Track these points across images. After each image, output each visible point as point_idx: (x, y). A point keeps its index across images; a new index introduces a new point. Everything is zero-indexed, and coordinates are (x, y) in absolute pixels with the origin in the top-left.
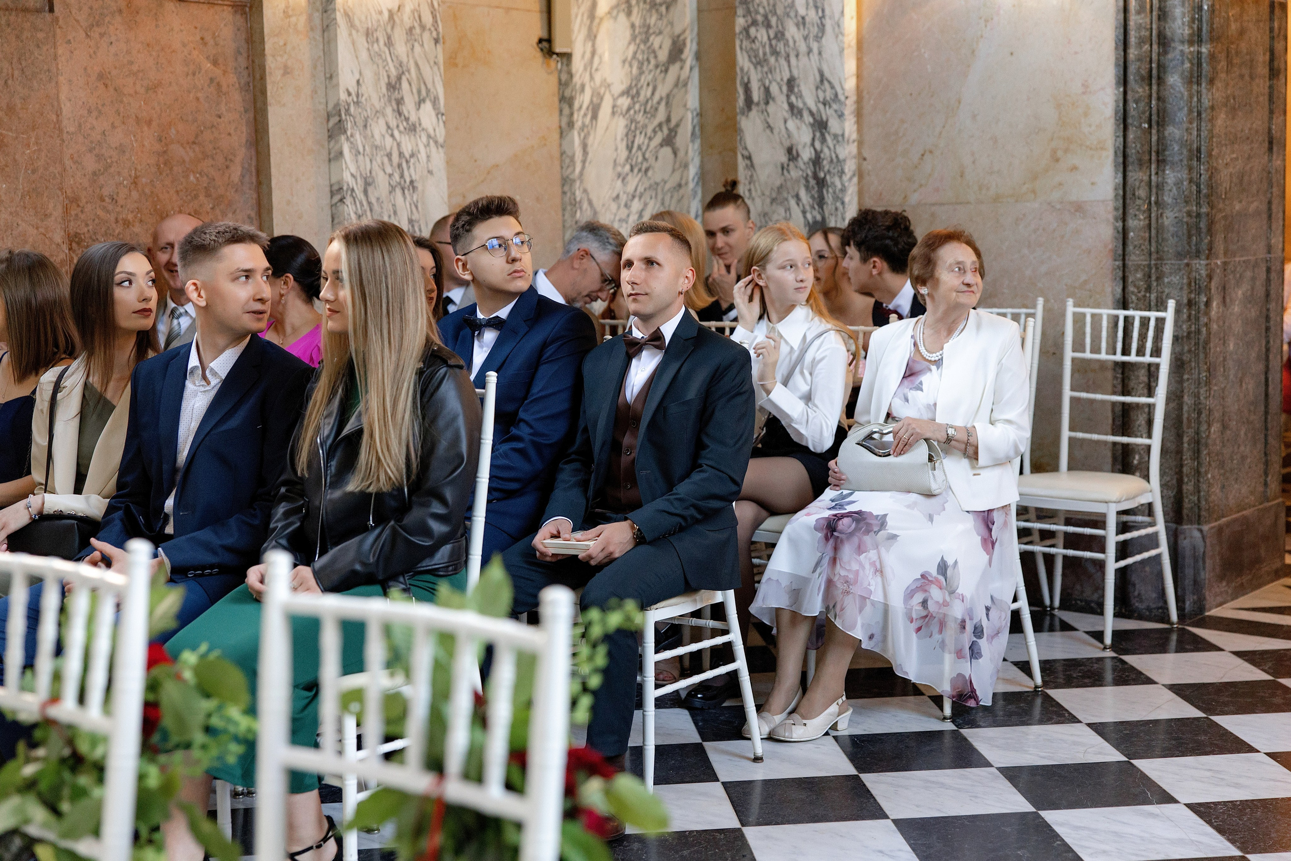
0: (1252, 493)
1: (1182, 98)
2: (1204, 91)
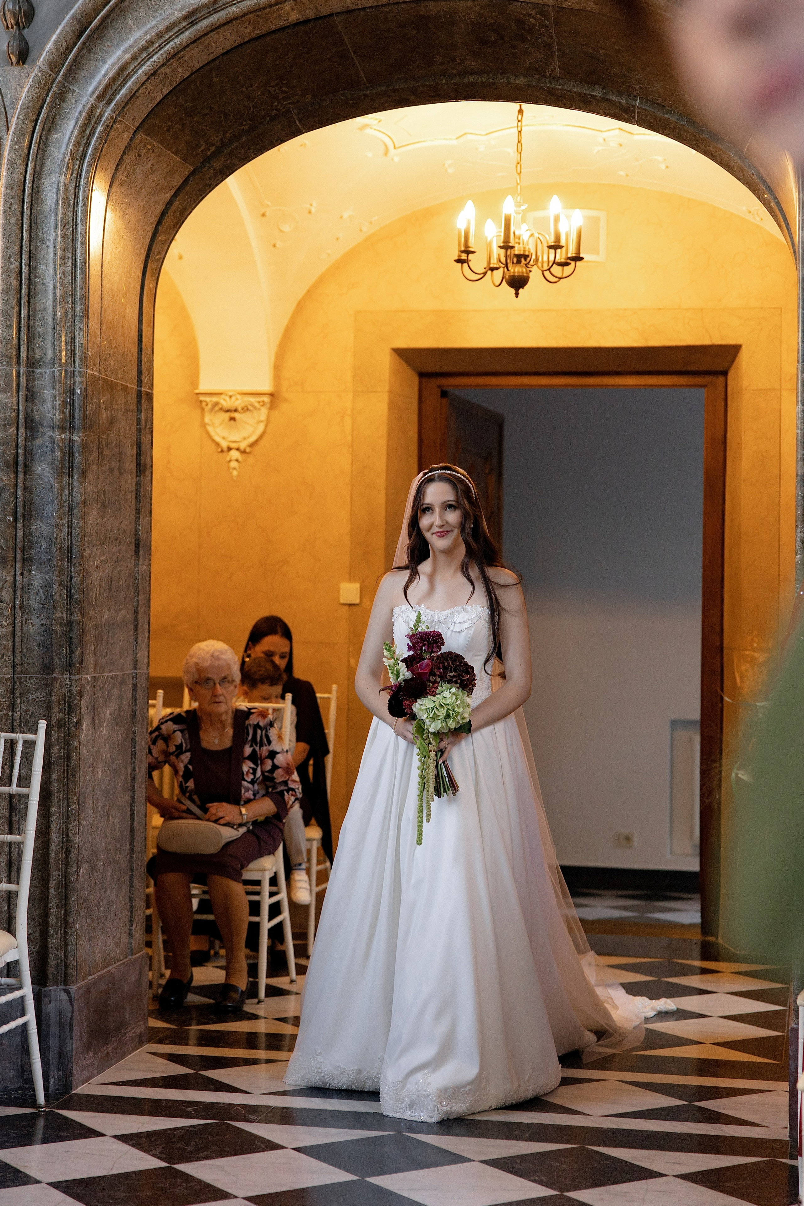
0: (117, 945)
1: (51, 490)
2: (76, 484)
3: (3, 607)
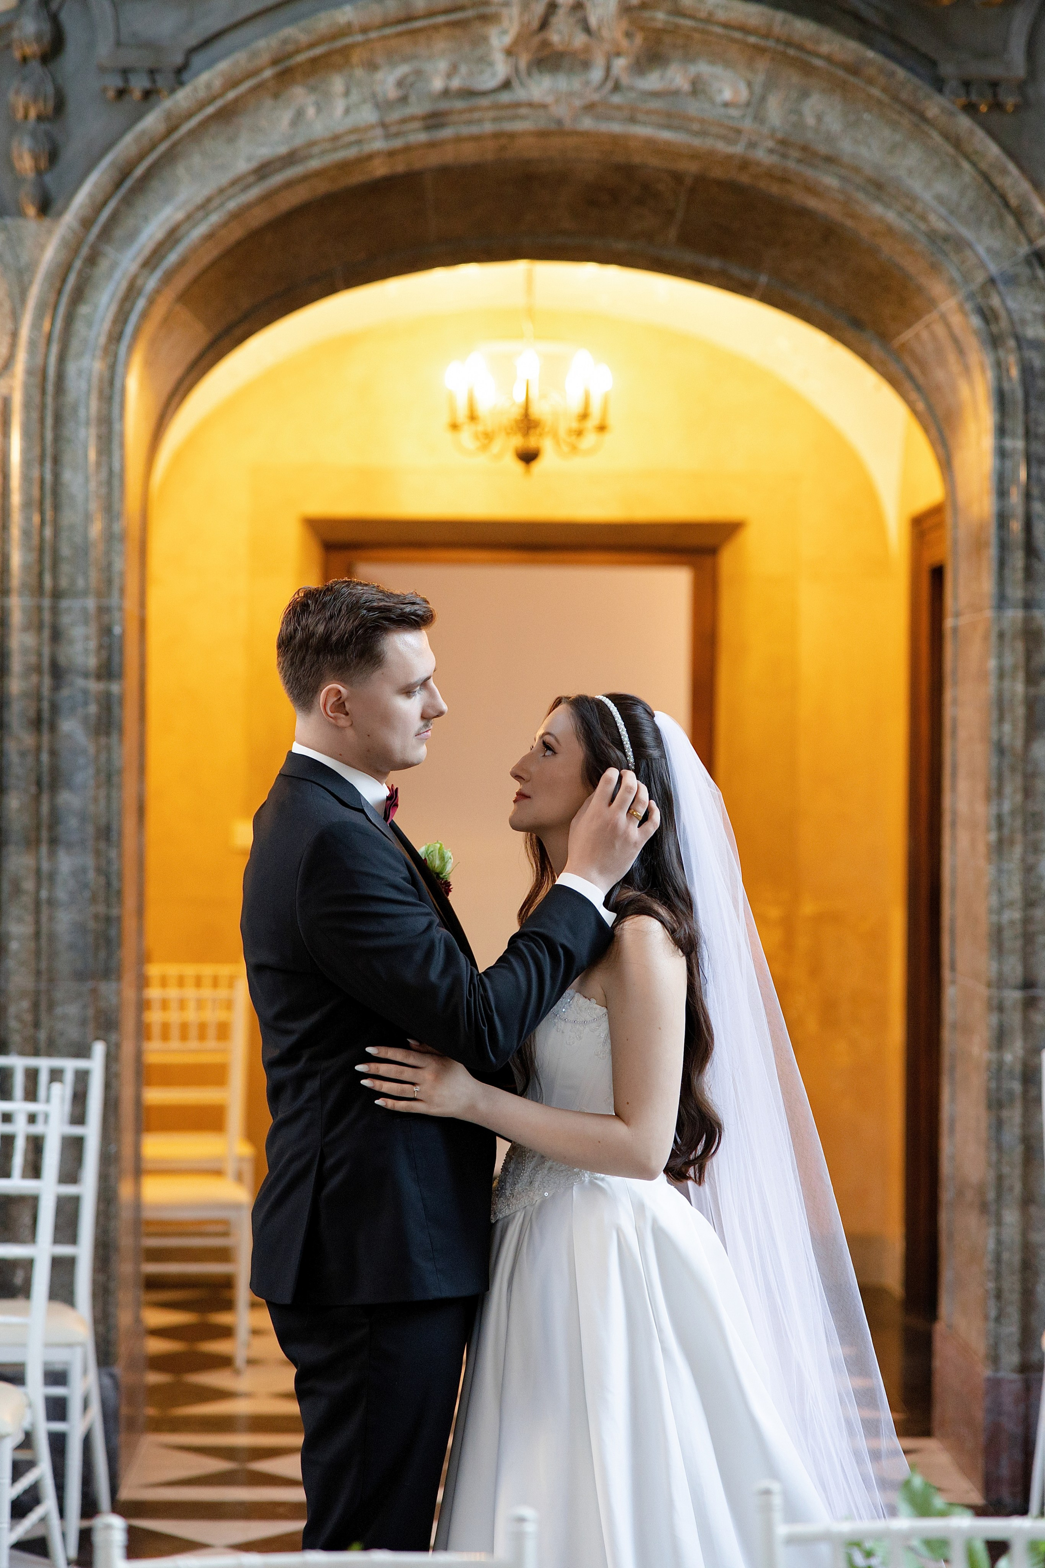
1: (85, 753)
3: (27, 900)
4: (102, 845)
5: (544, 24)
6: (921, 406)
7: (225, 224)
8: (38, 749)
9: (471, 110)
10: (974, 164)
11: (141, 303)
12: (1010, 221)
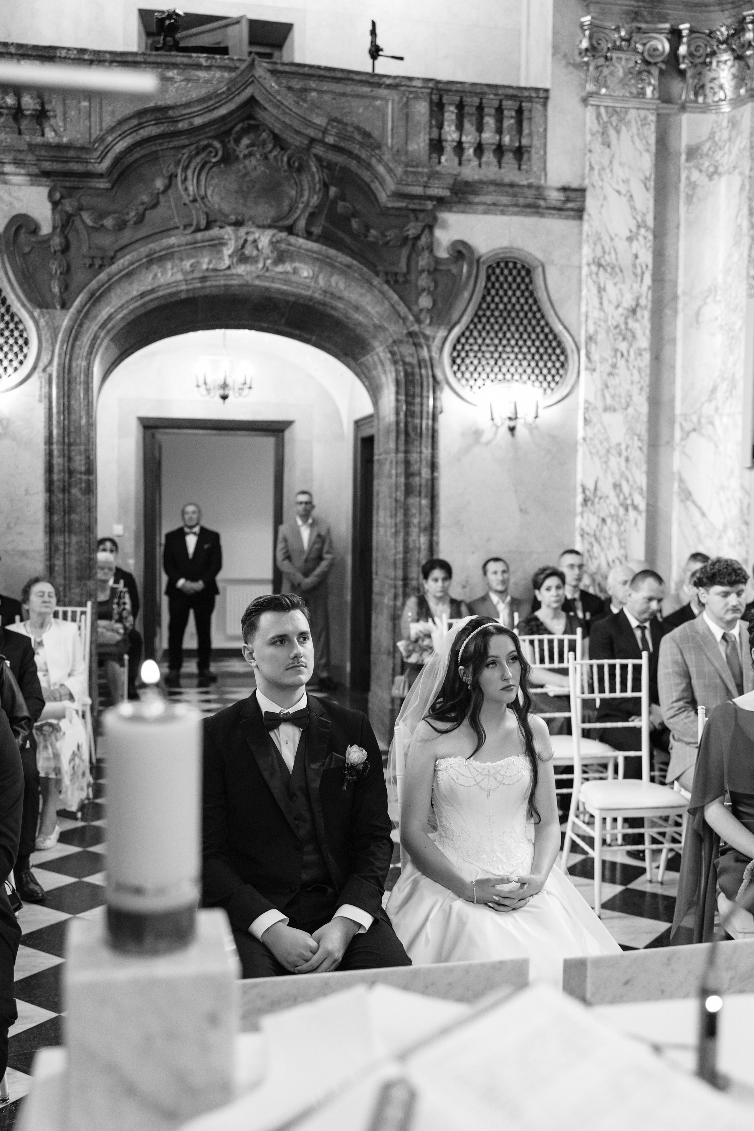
3: (61, 552)
4: (88, 533)
5: (243, 246)
6: (367, 383)
7: (129, 314)
8: (64, 499)
9: (217, 276)
10: (389, 302)
11: (99, 341)
12: (401, 321)
